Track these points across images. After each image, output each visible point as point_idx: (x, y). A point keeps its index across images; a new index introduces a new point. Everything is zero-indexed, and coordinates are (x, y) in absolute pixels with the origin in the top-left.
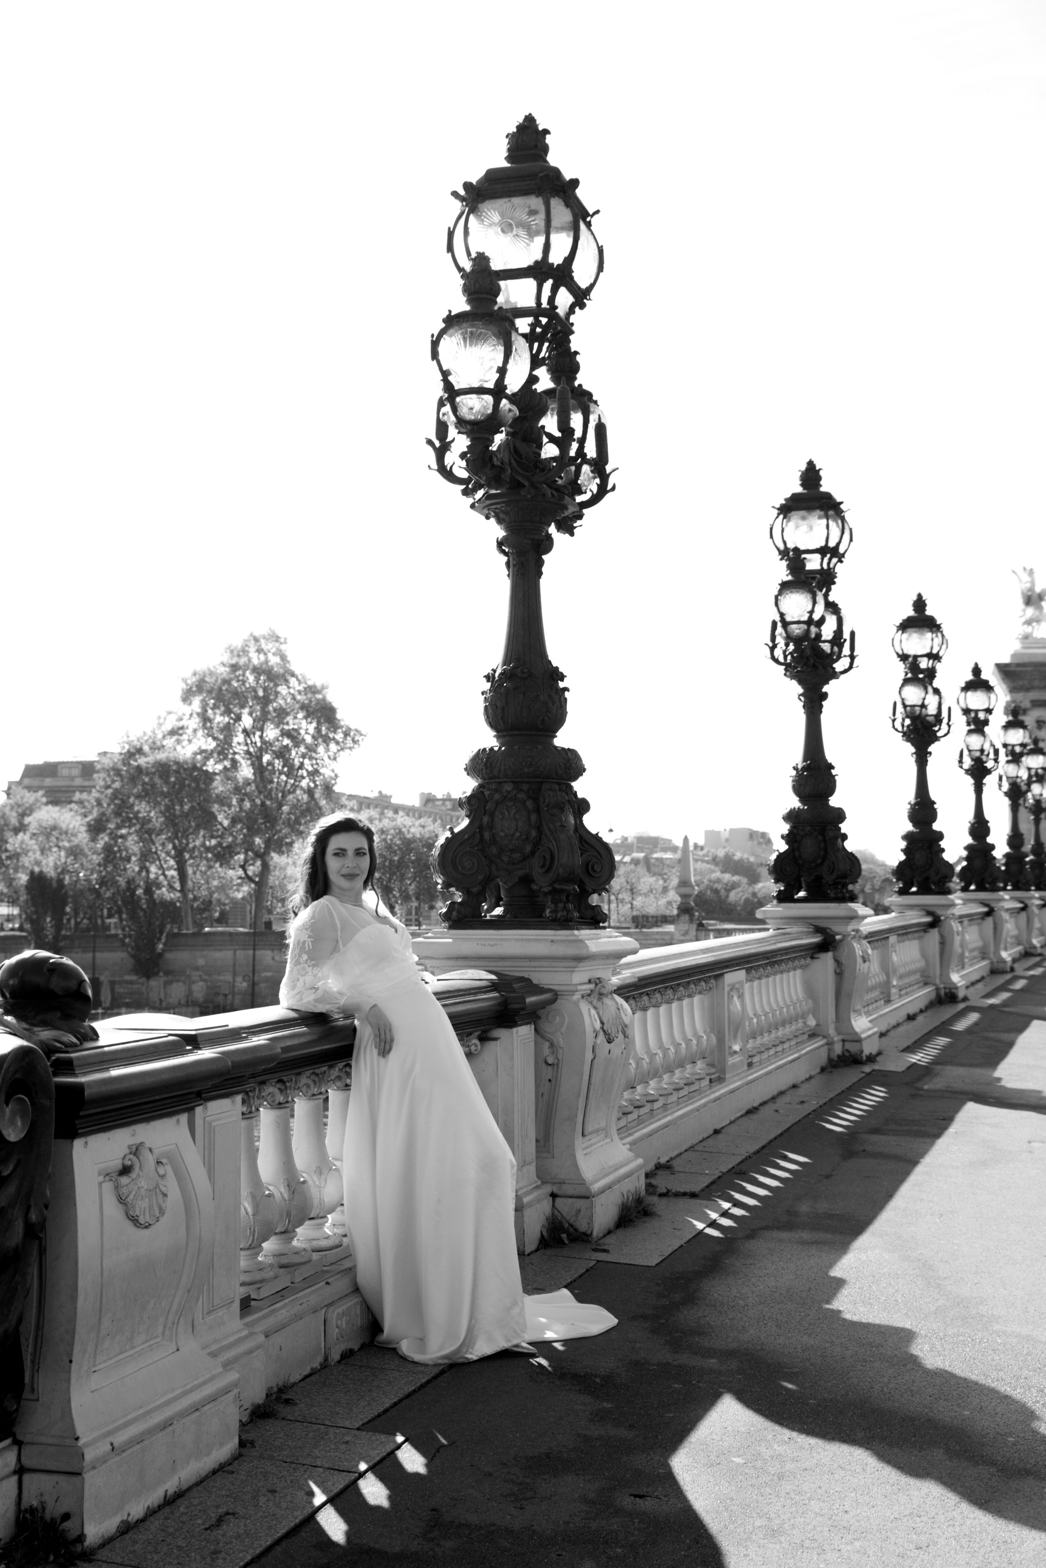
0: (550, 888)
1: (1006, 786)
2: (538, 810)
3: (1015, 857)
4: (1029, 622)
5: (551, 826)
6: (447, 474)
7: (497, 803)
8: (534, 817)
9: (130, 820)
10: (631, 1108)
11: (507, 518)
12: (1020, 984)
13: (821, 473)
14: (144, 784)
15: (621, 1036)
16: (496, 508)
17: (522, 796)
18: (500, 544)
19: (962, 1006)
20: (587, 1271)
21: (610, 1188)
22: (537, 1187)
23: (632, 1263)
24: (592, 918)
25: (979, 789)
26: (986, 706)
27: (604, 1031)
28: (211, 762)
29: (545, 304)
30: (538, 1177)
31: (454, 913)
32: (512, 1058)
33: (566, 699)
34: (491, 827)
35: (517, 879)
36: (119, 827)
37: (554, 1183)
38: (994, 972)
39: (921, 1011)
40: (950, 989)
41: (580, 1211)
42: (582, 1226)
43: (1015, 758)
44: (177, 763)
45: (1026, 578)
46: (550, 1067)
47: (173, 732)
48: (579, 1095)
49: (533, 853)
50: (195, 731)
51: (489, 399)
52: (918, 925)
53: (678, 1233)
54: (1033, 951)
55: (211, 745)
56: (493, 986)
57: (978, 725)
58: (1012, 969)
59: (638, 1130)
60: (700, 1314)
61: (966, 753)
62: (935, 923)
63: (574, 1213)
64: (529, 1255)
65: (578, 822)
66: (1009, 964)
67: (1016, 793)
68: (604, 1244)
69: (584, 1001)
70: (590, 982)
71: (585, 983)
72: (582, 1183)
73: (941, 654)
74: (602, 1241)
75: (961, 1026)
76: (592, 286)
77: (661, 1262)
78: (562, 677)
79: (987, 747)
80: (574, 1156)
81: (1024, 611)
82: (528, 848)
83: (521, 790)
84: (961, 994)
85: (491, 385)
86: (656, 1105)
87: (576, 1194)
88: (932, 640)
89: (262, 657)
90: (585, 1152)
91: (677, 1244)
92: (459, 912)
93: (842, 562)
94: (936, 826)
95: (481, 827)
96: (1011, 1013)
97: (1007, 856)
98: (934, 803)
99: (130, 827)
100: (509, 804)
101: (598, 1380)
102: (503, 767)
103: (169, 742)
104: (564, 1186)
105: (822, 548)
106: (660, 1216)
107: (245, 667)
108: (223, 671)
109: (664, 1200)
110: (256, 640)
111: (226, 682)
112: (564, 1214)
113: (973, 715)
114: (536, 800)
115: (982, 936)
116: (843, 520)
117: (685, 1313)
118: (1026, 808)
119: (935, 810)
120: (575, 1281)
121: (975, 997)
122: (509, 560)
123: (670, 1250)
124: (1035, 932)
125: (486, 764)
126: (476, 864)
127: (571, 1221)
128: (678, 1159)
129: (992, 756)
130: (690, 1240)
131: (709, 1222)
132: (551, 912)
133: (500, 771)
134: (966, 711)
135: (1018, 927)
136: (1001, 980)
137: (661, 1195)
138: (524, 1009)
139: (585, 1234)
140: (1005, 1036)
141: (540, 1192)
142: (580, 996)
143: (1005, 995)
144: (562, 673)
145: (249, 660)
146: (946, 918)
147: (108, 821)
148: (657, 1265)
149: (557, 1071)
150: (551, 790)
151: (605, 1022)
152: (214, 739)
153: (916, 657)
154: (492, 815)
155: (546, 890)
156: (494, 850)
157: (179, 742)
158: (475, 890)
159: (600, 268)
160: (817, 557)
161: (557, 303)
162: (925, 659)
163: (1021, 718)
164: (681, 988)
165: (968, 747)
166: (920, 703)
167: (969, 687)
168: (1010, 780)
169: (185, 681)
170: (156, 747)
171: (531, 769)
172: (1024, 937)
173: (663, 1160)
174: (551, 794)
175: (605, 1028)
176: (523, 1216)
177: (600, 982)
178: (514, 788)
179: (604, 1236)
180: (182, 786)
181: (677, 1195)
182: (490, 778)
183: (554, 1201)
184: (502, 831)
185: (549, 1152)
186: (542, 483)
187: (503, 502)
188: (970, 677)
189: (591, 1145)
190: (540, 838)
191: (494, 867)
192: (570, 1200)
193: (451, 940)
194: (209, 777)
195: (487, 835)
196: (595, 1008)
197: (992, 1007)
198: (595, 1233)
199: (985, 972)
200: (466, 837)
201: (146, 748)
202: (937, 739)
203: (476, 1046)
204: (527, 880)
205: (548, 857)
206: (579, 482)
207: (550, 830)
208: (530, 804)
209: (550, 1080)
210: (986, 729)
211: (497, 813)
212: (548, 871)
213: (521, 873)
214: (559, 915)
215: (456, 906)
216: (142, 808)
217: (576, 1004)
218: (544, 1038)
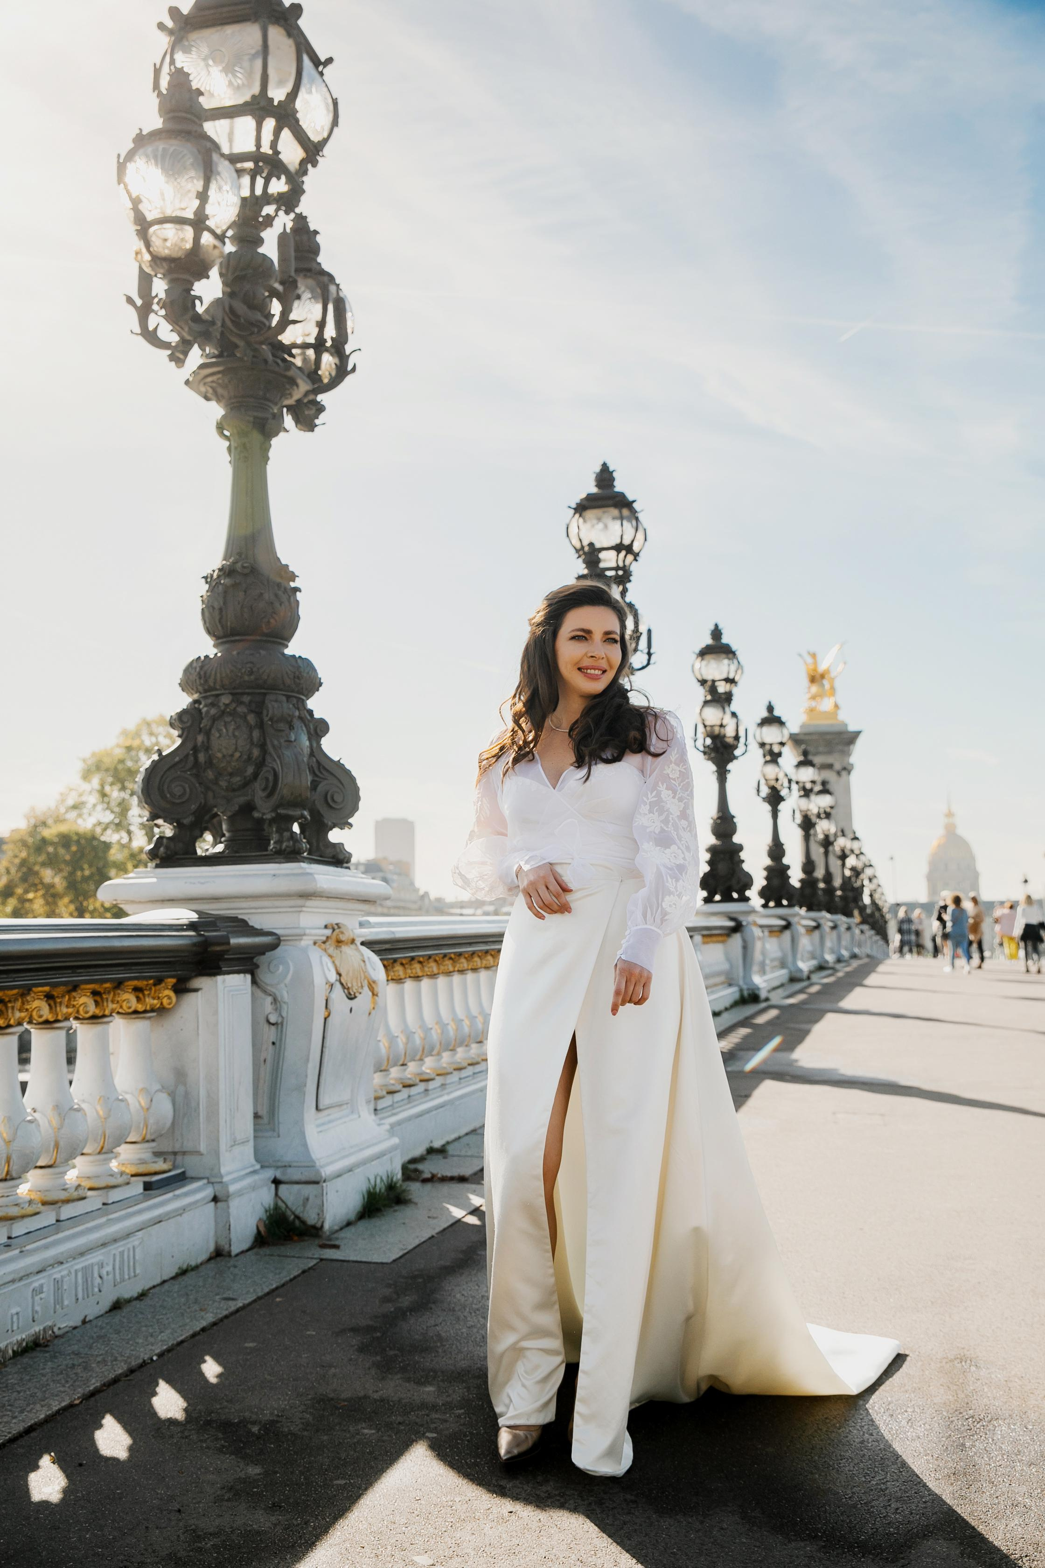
0: (273, 815)
1: (799, 819)
2: (261, 725)
3: (809, 882)
4: (813, 698)
5: (276, 743)
6: (151, 337)
7: (214, 719)
8: (256, 734)
9: (36, 885)
10: (399, 1087)
11: (225, 393)
12: (814, 989)
13: (615, 474)
14: (48, 854)
15: (366, 991)
16: (213, 382)
17: (241, 709)
18: (220, 428)
19: (763, 1005)
20: (304, 1272)
21: (350, 1170)
22: (254, 1172)
23: (364, 1259)
24: (333, 857)
25: (775, 814)
26: (779, 740)
27: (342, 984)
28: (109, 832)
29: (266, 149)
30: (257, 1160)
31: (162, 849)
32: (216, 1013)
33: (298, 602)
34: (207, 748)
35: (236, 807)
36: (26, 891)
37: (278, 1167)
38: (793, 980)
39: (726, 1009)
40: (753, 990)
41: (308, 1199)
42: (311, 1218)
43: (807, 793)
44: (77, 834)
45: (809, 660)
46: (273, 1028)
47: (75, 807)
48: (308, 1060)
49: (255, 776)
50: (95, 806)
51: (189, 232)
52: (721, 928)
53: (432, 1222)
54: (826, 965)
55: (108, 817)
56: (192, 926)
57: (773, 757)
58: (809, 978)
59: (404, 1110)
60: (432, 1322)
61: (763, 782)
62: (738, 928)
63: (301, 1202)
64: (237, 1255)
65: (315, 745)
66: (806, 974)
67: (807, 825)
68: (337, 1239)
69: (316, 947)
70: (326, 927)
71: (319, 928)
72: (311, 1165)
73: (736, 679)
74: (336, 1235)
75: (761, 1020)
76: (325, 141)
77: (401, 1257)
78: (293, 577)
79: (781, 776)
80: (302, 1134)
81: (809, 688)
82: (250, 770)
83: (242, 703)
84: (763, 995)
85: (190, 215)
86: (431, 1085)
87: (303, 1178)
88: (729, 665)
89: (154, 739)
90: (320, 1129)
91: (426, 1235)
92: (167, 848)
93: (637, 560)
94: (736, 839)
95: (195, 749)
96: (807, 1009)
97: (802, 881)
98: (733, 817)
99: (36, 891)
100: (228, 719)
101: (255, 1429)
102: (218, 675)
103: (72, 815)
104: (289, 1170)
105: (617, 545)
106: (416, 1204)
107: (139, 748)
108: (119, 753)
109: (429, 1186)
110: (148, 724)
111: (122, 761)
112: (289, 1204)
113: (768, 747)
114: (259, 714)
115: (781, 949)
116: (637, 519)
117: (411, 1322)
118: (816, 841)
119: (735, 823)
120: (283, 1285)
121: (776, 998)
122: (230, 445)
123: (417, 1242)
124: (826, 950)
125: (199, 673)
126: (188, 790)
127: (297, 1213)
128: (456, 1144)
129: (786, 784)
130: (444, 1230)
131: (472, 1208)
132: (275, 843)
133: (215, 679)
134: (762, 745)
135: (813, 944)
136: (798, 986)
137: (425, 1181)
138: (228, 951)
139: (314, 1227)
140: (804, 1026)
141: (256, 1177)
142: (311, 942)
143: (801, 997)
144: (293, 572)
145: (142, 742)
146: (748, 923)
147: (16, 886)
148: (394, 1261)
149: (282, 1031)
150: (276, 701)
151: (343, 974)
152: (112, 812)
153: (714, 681)
154: (208, 734)
155: (268, 816)
156: (210, 774)
157: (80, 815)
158: (186, 821)
159: (335, 123)
160: (613, 553)
161: (279, 148)
162: (723, 683)
163: (810, 757)
164: (463, 960)
165: (764, 776)
166: (719, 723)
167: (765, 722)
168: (803, 813)
169: (84, 761)
170: (59, 820)
171: (252, 677)
172: (818, 952)
173: (437, 1144)
174: (276, 705)
175: (343, 981)
176: (228, 1207)
177: (339, 927)
178: (233, 701)
179: (341, 1229)
180: (83, 855)
181: (444, 1179)
182: (206, 691)
183: (277, 1189)
184: (220, 751)
185: (274, 1130)
186: (262, 343)
187: (219, 372)
188: (765, 714)
189: (330, 1122)
190: (264, 760)
191: (210, 794)
192: (296, 1187)
193: (154, 880)
194: (107, 846)
195: (202, 757)
196: (330, 956)
197: (792, 1006)
198: (327, 1226)
199: (785, 979)
200: (177, 759)
201: (50, 822)
202: (735, 758)
203: (169, 998)
204: (248, 808)
205: (271, 778)
206: (320, 372)
207: (274, 746)
208: (251, 718)
209: (273, 1043)
210: (780, 760)
211: (213, 731)
212: (270, 795)
213: (242, 800)
214: (284, 845)
215: (165, 841)
216: (48, 875)
217: (305, 950)
218: (265, 992)
